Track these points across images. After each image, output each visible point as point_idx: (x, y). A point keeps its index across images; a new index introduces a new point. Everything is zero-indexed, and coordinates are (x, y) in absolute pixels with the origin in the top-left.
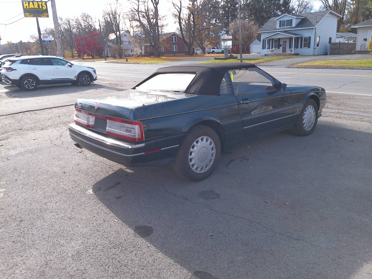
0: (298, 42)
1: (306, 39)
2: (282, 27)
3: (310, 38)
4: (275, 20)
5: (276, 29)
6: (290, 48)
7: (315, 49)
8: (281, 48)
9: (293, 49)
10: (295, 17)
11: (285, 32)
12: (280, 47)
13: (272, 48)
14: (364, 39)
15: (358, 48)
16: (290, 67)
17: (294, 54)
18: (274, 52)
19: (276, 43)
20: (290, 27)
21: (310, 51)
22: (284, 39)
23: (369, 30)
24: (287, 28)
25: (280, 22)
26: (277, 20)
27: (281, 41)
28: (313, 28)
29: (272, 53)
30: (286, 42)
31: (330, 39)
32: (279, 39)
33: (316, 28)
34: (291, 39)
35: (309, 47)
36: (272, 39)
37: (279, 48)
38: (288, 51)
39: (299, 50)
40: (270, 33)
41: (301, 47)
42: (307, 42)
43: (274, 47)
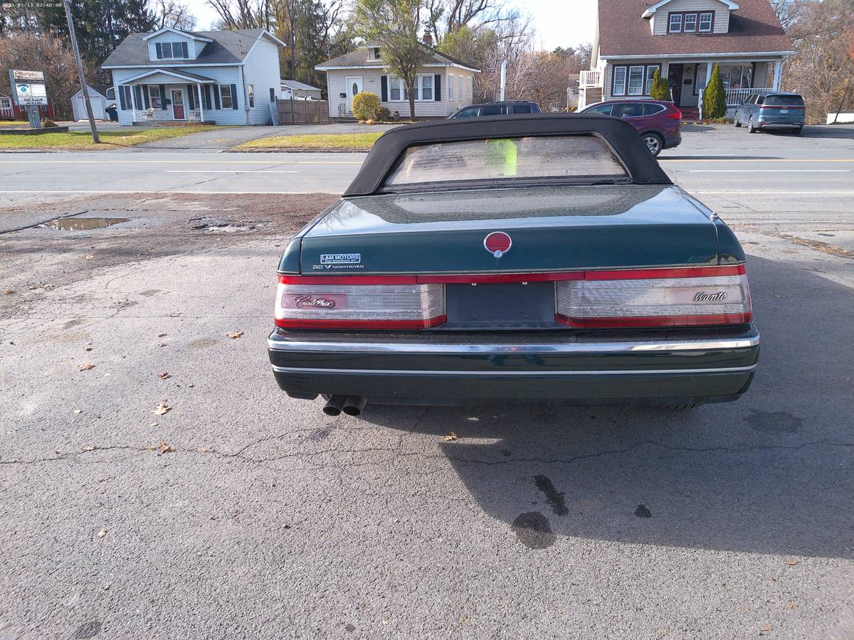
0: (210, 95)
1: (225, 90)
2: (164, 59)
3: (234, 86)
4: (145, 39)
5: (148, 62)
6: (192, 108)
7: (247, 111)
8: (170, 108)
9: (201, 111)
10: (193, 38)
11: (175, 70)
12: (168, 106)
13: (147, 107)
14: (341, 94)
15: (334, 112)
16: (230, 149)
17: (206, 123)
18: (155, 118)
19: (156, 95)
20: (183, 59)
21: (239, 115)
22: (175, 88)
23: (347, 78)
24: (177, 61)
25: (158, 45)
26: (149, 39)
27: (166, 92)
28: (238, 66)
29: (151, 119)
30: (180, 94)
31: (272, 91)
32: (162, 87)
33: (242, 66)
34: (191, 88)
35: (236, 107)
36: (145, 87)
37: (164, 108)
38: (189, 115)
39: (214, 114)
40: (137, 72)
41: (218, 107)
42: (228, 97)
43: (151, 105)
